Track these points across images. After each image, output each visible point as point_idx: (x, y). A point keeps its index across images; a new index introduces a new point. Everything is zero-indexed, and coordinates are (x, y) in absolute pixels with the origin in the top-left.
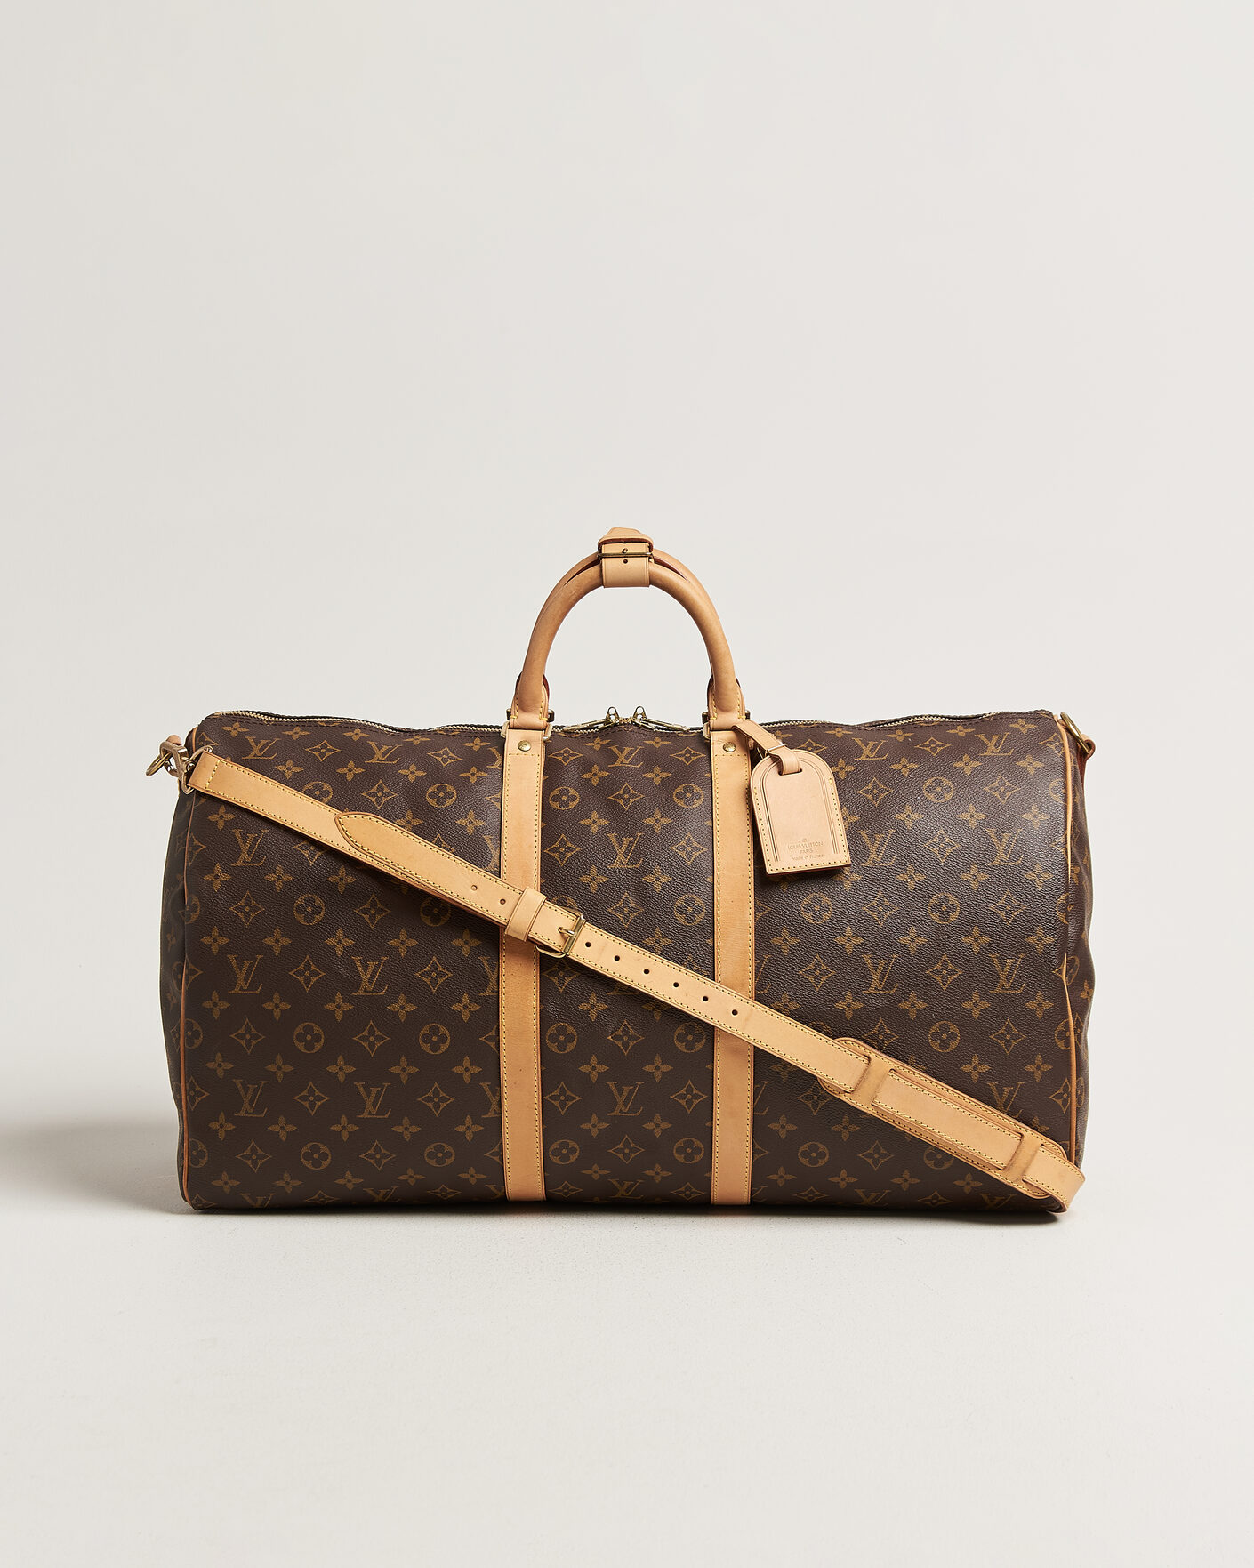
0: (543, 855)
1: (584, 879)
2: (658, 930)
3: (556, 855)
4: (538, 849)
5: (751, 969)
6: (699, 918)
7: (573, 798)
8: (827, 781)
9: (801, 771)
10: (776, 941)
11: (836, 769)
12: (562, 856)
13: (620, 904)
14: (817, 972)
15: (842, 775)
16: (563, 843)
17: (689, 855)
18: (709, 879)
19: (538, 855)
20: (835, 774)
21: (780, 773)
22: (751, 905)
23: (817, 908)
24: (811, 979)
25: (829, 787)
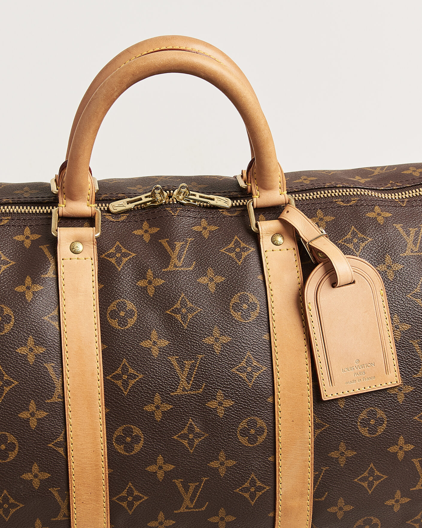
0: (106, 382)
1: (149, 408)
2: (222, 454)
3: (119, 383)
4: (101, 377)
5: (310, 481)
6: (261, 439)
7: (131, 314)
8: (378, 293)
9: (354, 282)
10: (334, 454)
11: (383, 267)
12: (125, 383)
13: (185, 431)
14: (371, 479)
15: (391, 276)
16: (125, 370)
17: (250, 375)
18: (270, 400)
19: (101, 383)
20: (383, 275)
21: (334, 284)
22: (311, 423)
23: (372, 422)
24: (365, 484)
25: (380, 298)
